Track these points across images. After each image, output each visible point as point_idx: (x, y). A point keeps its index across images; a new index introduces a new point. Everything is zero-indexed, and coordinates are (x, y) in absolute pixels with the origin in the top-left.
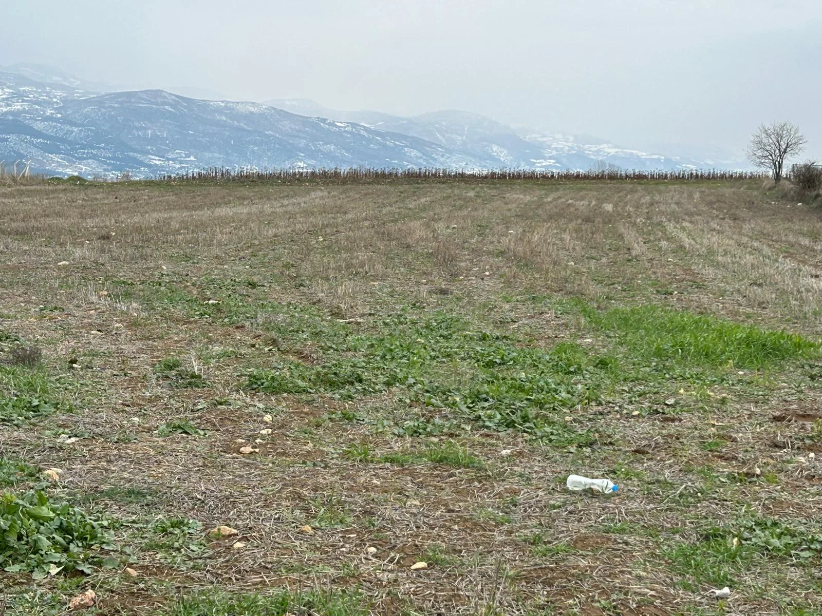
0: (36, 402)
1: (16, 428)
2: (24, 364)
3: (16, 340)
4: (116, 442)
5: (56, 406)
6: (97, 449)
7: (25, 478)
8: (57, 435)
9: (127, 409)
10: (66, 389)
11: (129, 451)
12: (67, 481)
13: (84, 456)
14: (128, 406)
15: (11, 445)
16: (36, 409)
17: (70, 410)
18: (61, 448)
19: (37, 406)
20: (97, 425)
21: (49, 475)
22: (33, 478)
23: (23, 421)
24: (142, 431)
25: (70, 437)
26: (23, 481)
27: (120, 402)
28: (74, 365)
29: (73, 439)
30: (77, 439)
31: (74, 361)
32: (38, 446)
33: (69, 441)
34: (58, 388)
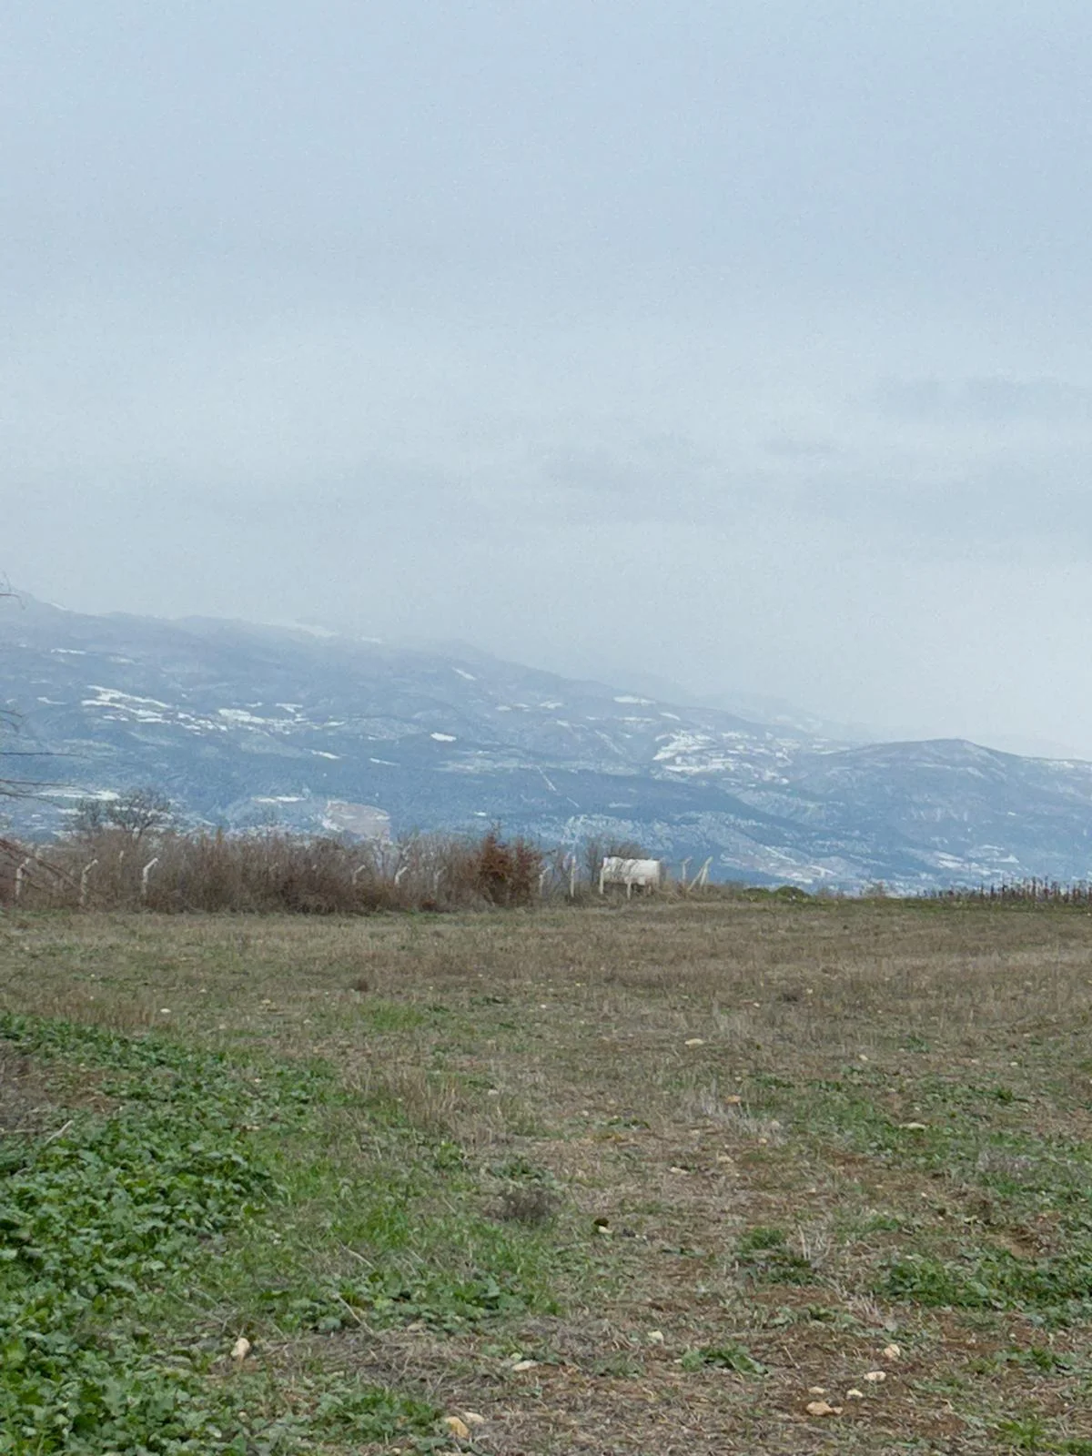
0: (495, 1291)
1: (444, 1335)
2: (522, 1221)
3: (537, 1176)
4: (602, 1375)
5: (528, 1300)
6: (560, 1386)
7: (410, 1428)
8: (505, 1355)
9: (655, 1314)
10: (568, 1271)
11: (613, 1393)
12: (477, 1438)
13: (534, 1396)
14: (659, 1308)
15: (423, 1366)
16: (492, 1304)
17: (553, 1310)
18: (501, 1378)
19: (496, 1298)
20: (582, 1340)
21: (450, 1426)
22: (424, 1429)
23: (461, 1325)
24: (656, 1359)
25: (523, 1359)
26: (405, 1433)
27: (650, 1300)
28: (602, 1229)
29: (527, 1364)
30: (534, 1364)
31: (605, 1223)
32: (464, 1371)
33: (519, 1367)
34: (553, 1267)
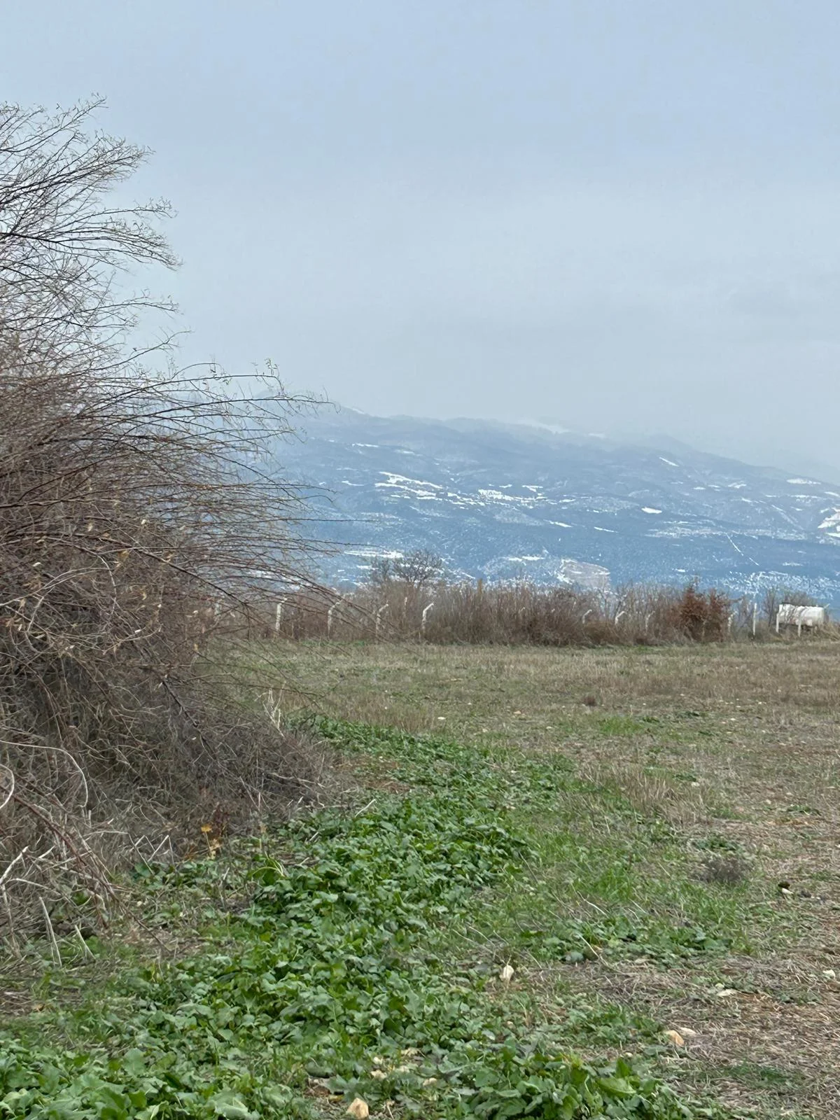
0: (701, 936)
1: (663, 968)
2: (722, 882)
3: (732, 849)
4: (788, 1002)
5: (728, 944)
6: (755, 1009)
7: (639, 1037)
8: (711, 984)
9: (828, 957)
10: (758, 922)
11: (797, 1016)
12: (692, 1047)
13: (735, 1017)
14: (831, 953)
15: (647, 991)
16: (700, 946)
17: (747, 952)
18: (708, 1001)
19: (703, 941)
20: (772, 975)
21: (670, 1037)
22: (650, 1038)
23: (676, 961)
24: (830, 991)
25: (725, 988)
26: (634, 1042)
27: (824, 946)
28: (784, 890)
29: (729, 992)
30: (734, 992)
31: (786, 886)
32: (680, 995)
33: (722, 994)
34: (747, 919)
